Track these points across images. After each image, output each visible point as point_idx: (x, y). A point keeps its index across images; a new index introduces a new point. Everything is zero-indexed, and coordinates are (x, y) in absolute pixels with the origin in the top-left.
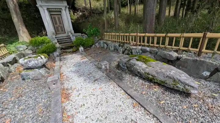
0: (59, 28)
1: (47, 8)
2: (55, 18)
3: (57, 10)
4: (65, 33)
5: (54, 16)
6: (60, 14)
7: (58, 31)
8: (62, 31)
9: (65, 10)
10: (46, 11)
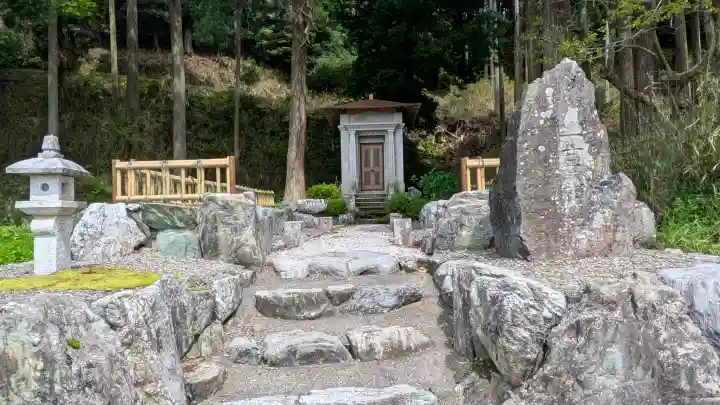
0: (372, 175)
1: (357, 132)
2: (367, 152)
3: (375, 134)
4: (384, 189)
5: (367, 147)
6: (382, 144)
9: (394, 133)
10: (353, 138)
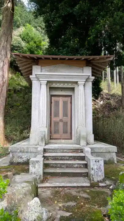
0: (61, 124)
1: (48, 82)
3: (66, 86)
4: (71, 139)
6: (71, 96)
7: (57, 132)
8: (65, 132)
9: (84, 85)
10: (44, 88)
